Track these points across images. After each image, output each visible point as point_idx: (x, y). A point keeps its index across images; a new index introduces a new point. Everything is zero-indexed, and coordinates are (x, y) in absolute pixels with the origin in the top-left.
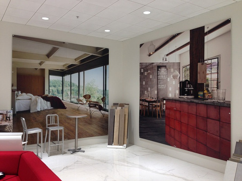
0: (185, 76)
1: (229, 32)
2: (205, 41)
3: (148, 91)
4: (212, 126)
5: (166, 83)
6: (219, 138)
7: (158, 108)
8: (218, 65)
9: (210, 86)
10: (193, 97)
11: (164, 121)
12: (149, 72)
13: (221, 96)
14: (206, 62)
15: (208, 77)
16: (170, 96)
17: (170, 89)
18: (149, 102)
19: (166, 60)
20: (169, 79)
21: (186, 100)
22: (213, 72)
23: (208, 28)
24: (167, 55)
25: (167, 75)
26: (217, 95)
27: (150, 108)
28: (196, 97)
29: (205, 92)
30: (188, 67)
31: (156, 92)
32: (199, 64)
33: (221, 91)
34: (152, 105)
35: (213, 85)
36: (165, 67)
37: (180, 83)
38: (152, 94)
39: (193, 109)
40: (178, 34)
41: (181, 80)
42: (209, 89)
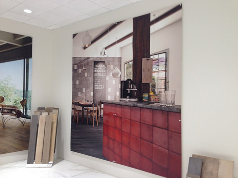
0: (127, 74)
1: (180, 20)
2: (151, 32)
3: (82, 93)
4: (159, 136)
5: (104, 82)
6: (167, 151)
7: (95, 114)
8: (166, 61)
9: (156, 87)
10: (136, 100)
11: (102, 129)
12: (84, 68)
13: (170, 100)
14: (152, 57)
15: (155, 75)
16: (110, 98)
17: (109, 90)
18: (83, 106)
19: (104, 54)
20: (107, 78)
21: (128, 104)
22: (160, 69)
23: (154, 15)
24: (106, 48)
25: (106, 73)
26: (165, 98)
27: (85, 114)
28: (140, 100)
29: (151, 94)
30: (131, 63)
31: (92, 94)
32: (143, 59)
33: (170, 93)
34: (87, 109)
35: (160, 85)
36: (103, 62)
37: (121, 82)
38: (87, 96)
39: (136, 116)
40: (119, 23)
41: (122, 79)
42: (156, 90)
